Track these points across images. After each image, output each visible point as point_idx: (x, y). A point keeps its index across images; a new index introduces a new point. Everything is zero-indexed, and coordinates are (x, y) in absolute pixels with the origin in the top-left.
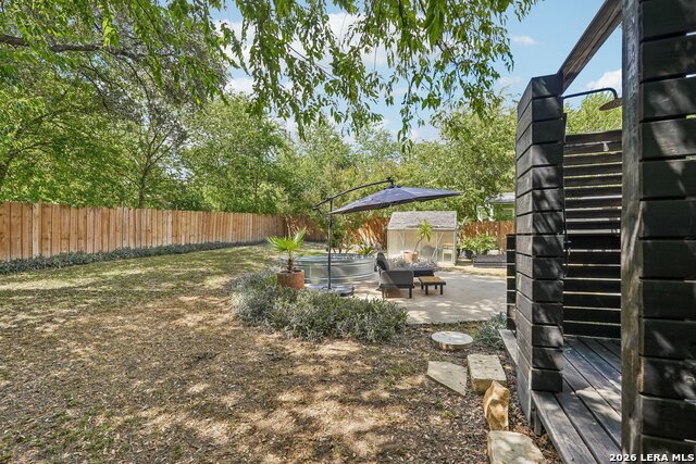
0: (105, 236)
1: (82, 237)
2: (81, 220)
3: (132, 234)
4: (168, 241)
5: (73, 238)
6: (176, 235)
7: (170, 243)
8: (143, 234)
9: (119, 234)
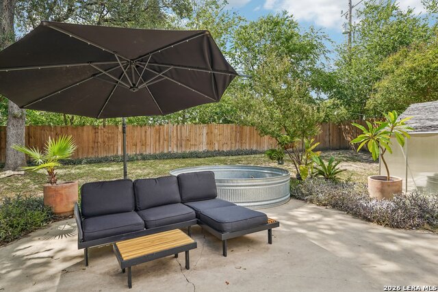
0: (157, 144)
1: (144, 144)
2: (143, 134)
3: (175, 142)
4: (203, 148)
5: (139, 144)
6: (210, 143)
7: (204, 149)
8: (184, 143)
9: (166, 143)
